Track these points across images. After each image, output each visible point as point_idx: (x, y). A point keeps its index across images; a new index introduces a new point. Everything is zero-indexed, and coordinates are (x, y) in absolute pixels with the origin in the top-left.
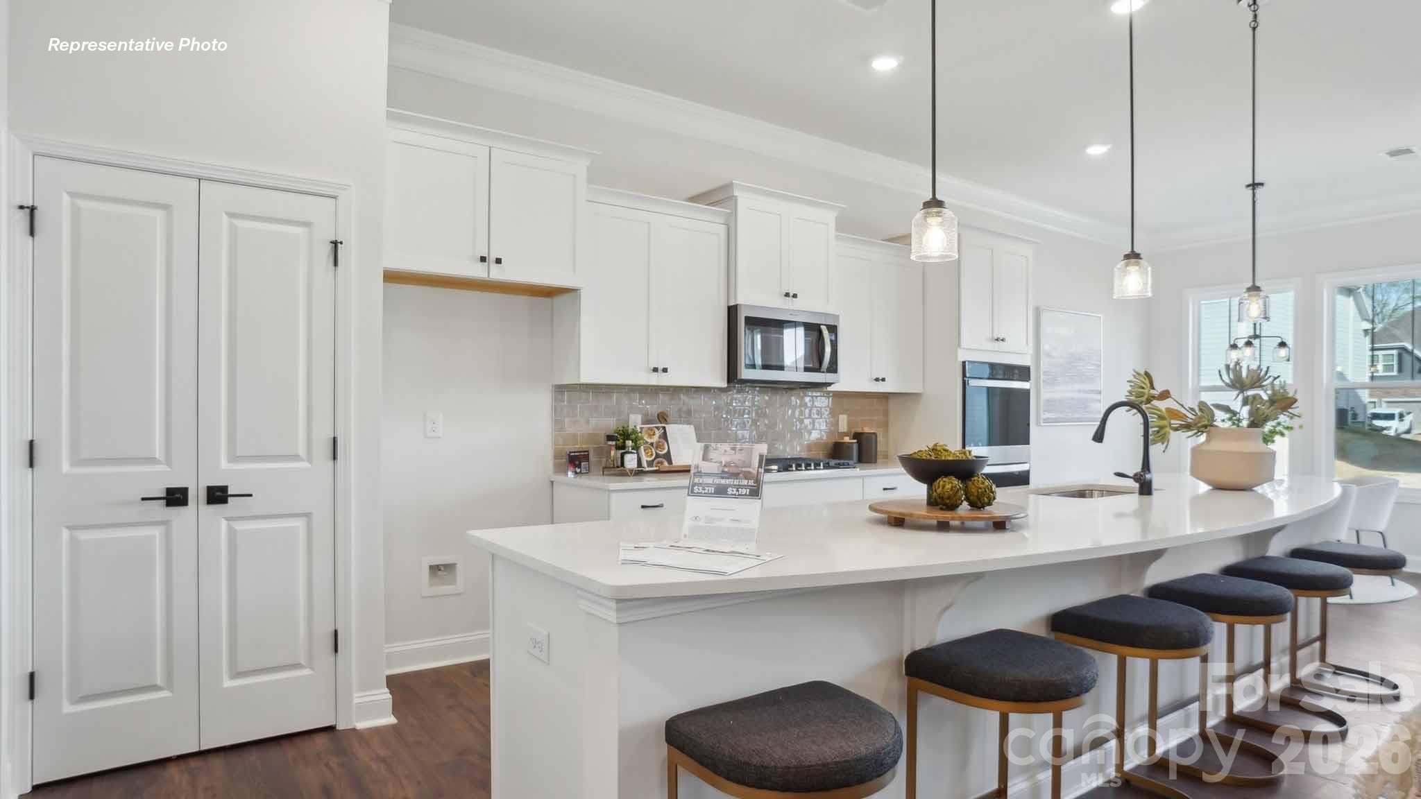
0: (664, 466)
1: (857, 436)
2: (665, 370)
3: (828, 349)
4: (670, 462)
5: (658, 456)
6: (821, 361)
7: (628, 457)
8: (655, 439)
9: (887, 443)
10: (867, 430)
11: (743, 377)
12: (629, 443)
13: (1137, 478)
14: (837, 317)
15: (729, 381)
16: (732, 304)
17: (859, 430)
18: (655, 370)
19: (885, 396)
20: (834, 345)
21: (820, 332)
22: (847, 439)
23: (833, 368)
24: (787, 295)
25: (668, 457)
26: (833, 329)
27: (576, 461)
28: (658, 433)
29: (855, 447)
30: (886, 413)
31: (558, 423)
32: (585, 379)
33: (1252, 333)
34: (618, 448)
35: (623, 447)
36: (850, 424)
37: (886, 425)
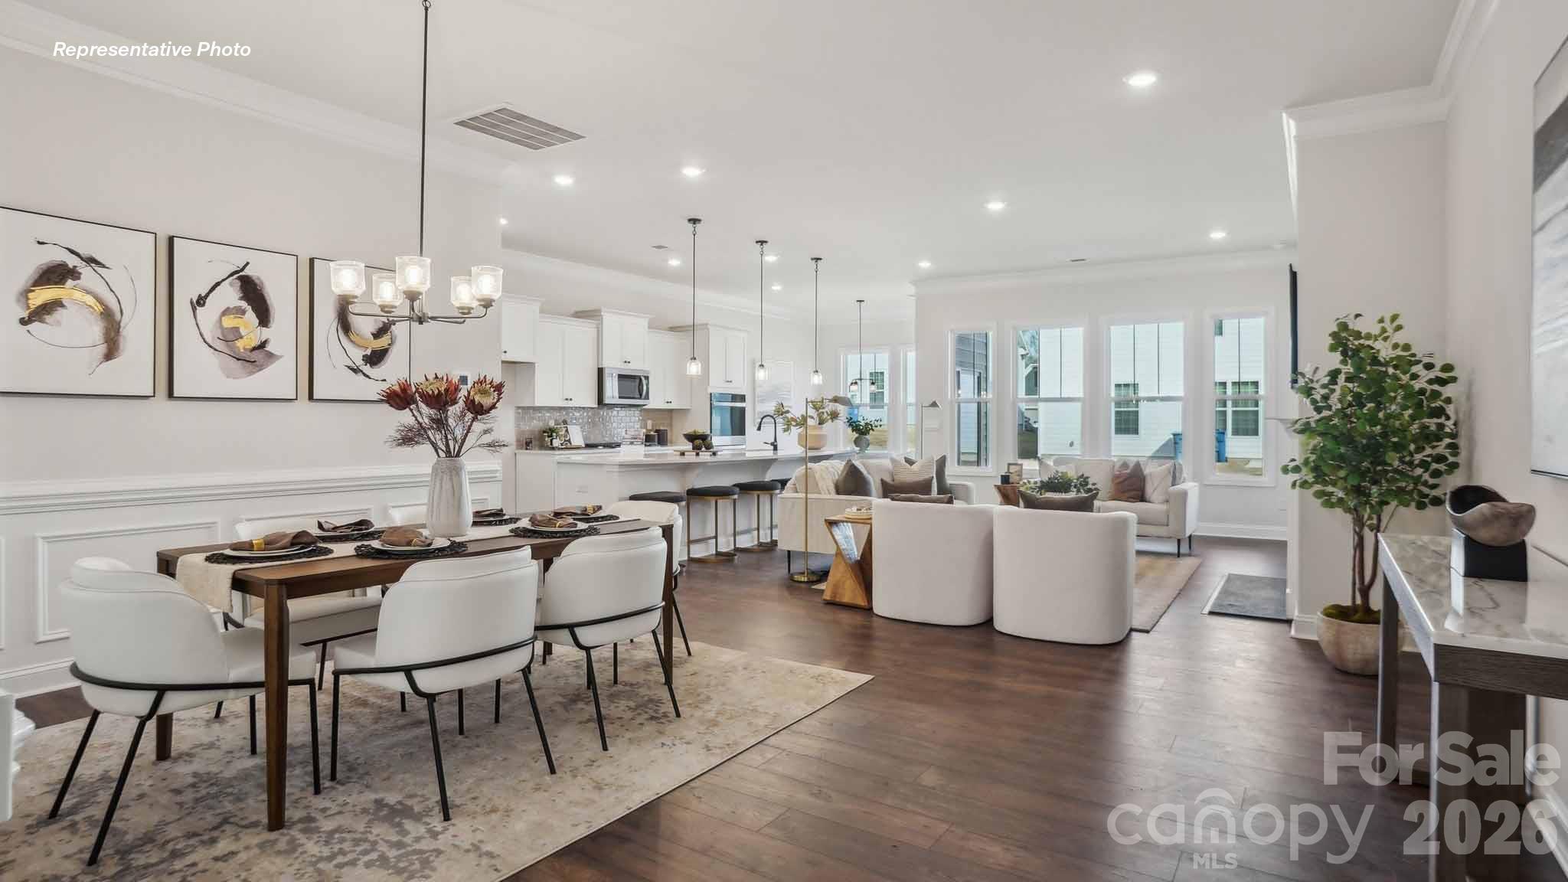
0: (568, 446)
1: (657, 431)
2: (571, 400)
3: (645, 388)
4: (571, 443)
5: (565, 441)
6: (641, 395)
7: (554, 441)
8: (563, 433)
9: (671, 436)
10: (662, 428)
11: (606, 402)
12: (554, 434)
13: (772, 444)
14: (648, 372)
15: (599, 404)
16: (600, 367)
17: (658, 428)
18: (567, 399)
19: (671, 411)
20: (647, 385)
21: (641, 379)
22: (652, 433)
23: (647, 397)
24: (625, 362)
25: (569, 441)
26: (647, 378)
27: (527, 444)
28: (564, 429)
29: (656, 437)
30: (671, 418)
31: (518, 426)
32: (537, 404)
33: (859, 377)
34: (549, 437)
35: (551, 436)
36: (653, 426)
37: (671, 425)
